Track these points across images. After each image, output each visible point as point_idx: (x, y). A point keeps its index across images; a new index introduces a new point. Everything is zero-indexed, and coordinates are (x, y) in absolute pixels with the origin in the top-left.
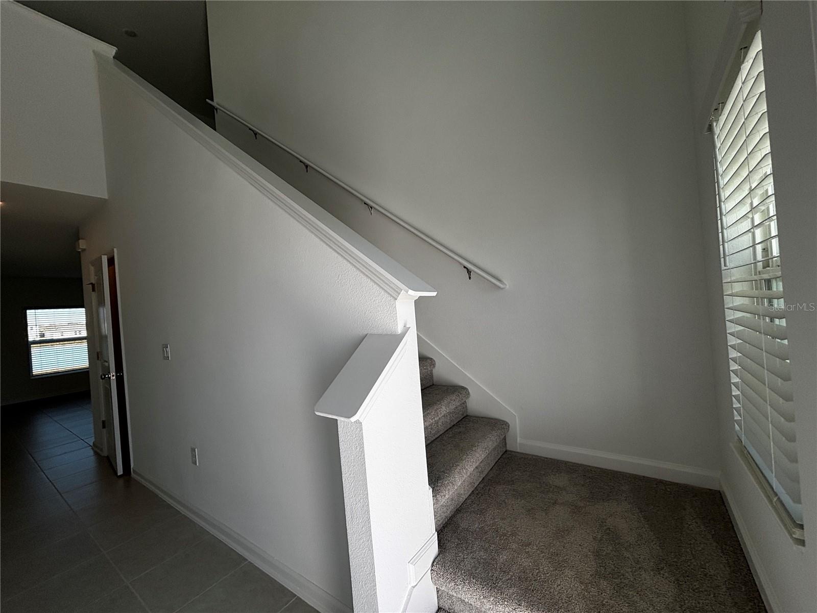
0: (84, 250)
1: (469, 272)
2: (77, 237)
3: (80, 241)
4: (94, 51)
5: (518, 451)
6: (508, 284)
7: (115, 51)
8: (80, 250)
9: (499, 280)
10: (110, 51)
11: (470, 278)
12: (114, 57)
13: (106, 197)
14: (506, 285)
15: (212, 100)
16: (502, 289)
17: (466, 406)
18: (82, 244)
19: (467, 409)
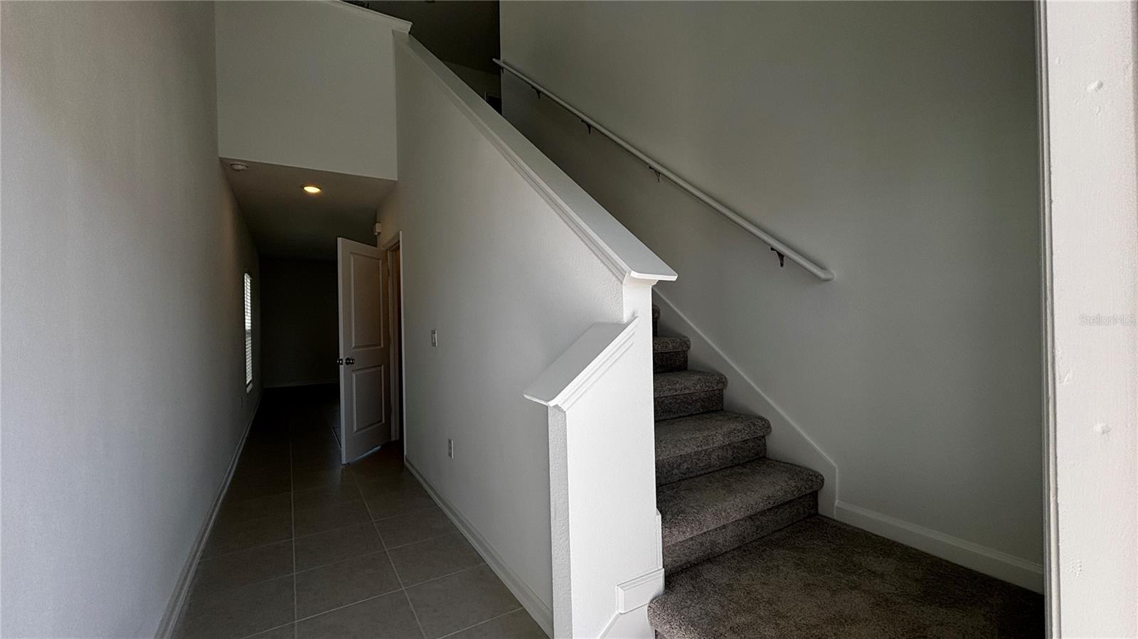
0: (379, 233)
1: (781, 256)
2: (375, 220)
3: (377, 225)
4: (393, 31)
5: (835, 518)
6: (836, 273)
7: (410, 26)
8: (376, 234)
9: (822, 268)
10: (405, 26)
11: (782, 265)
12: (410, 33)
13: (396, 179)
14: (833, 274)
15: (499, 58)
16: (827, 280)
17: (765, 445)
18: (378, 228)
19: (765, 449)
